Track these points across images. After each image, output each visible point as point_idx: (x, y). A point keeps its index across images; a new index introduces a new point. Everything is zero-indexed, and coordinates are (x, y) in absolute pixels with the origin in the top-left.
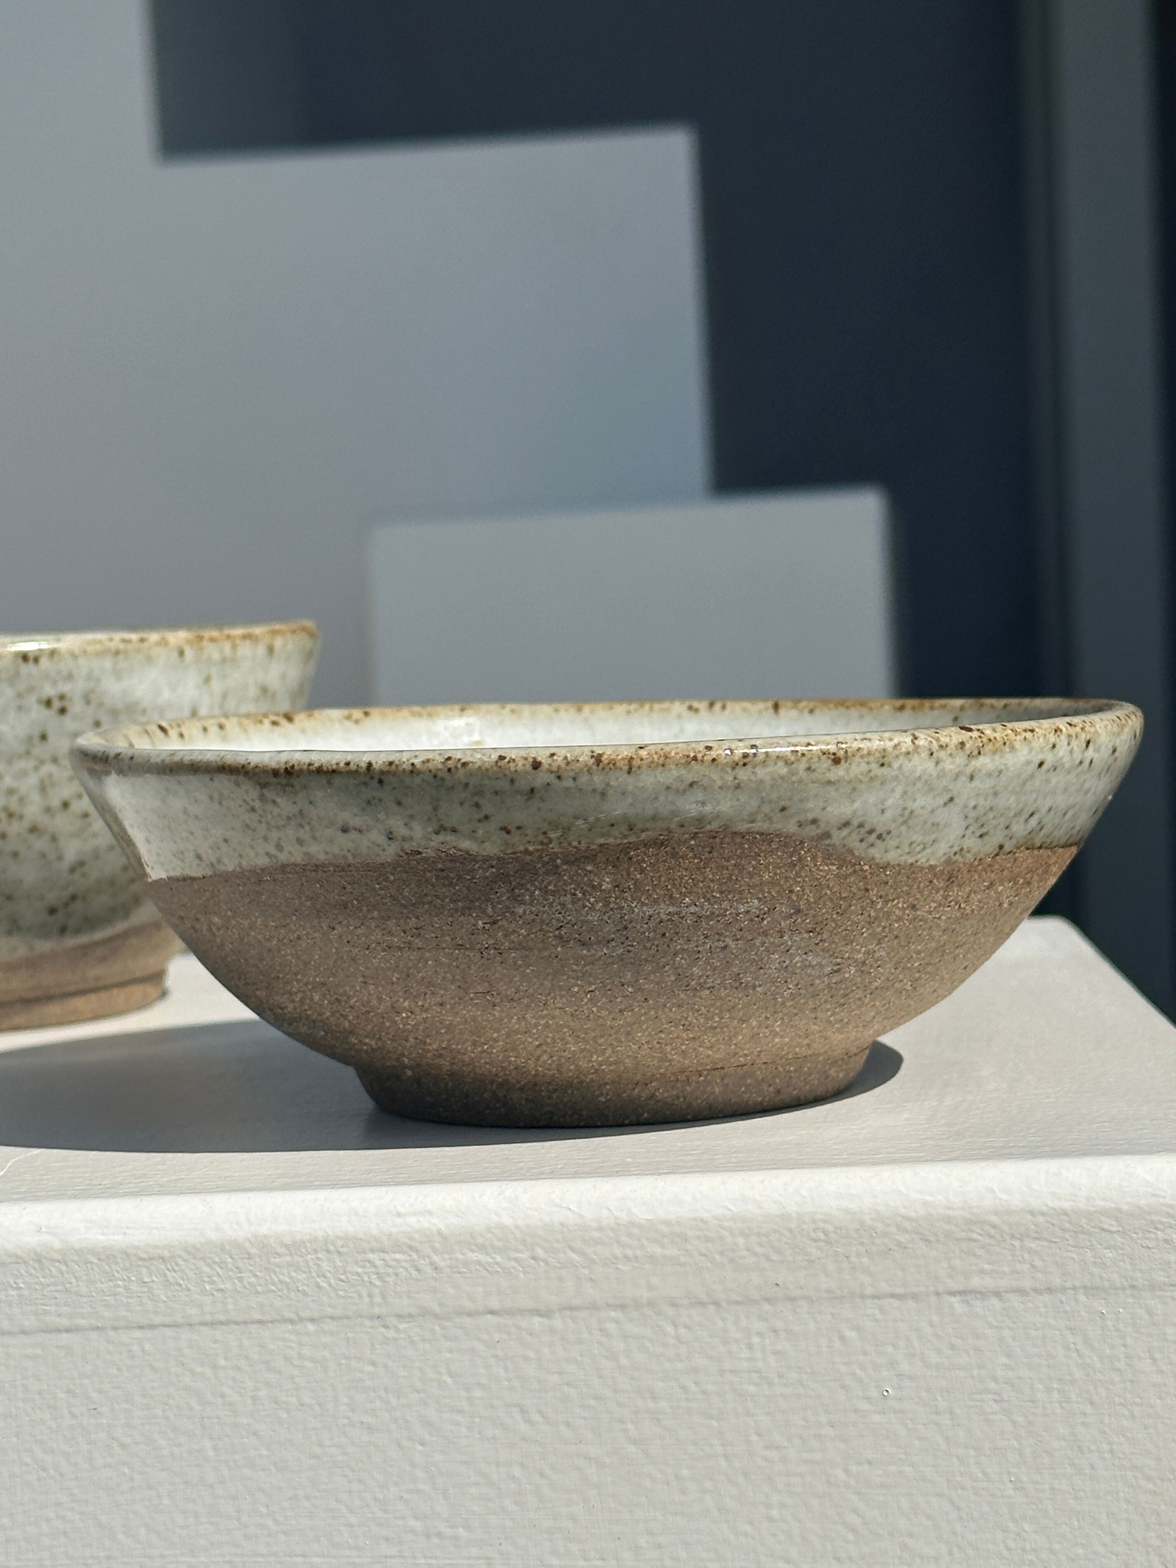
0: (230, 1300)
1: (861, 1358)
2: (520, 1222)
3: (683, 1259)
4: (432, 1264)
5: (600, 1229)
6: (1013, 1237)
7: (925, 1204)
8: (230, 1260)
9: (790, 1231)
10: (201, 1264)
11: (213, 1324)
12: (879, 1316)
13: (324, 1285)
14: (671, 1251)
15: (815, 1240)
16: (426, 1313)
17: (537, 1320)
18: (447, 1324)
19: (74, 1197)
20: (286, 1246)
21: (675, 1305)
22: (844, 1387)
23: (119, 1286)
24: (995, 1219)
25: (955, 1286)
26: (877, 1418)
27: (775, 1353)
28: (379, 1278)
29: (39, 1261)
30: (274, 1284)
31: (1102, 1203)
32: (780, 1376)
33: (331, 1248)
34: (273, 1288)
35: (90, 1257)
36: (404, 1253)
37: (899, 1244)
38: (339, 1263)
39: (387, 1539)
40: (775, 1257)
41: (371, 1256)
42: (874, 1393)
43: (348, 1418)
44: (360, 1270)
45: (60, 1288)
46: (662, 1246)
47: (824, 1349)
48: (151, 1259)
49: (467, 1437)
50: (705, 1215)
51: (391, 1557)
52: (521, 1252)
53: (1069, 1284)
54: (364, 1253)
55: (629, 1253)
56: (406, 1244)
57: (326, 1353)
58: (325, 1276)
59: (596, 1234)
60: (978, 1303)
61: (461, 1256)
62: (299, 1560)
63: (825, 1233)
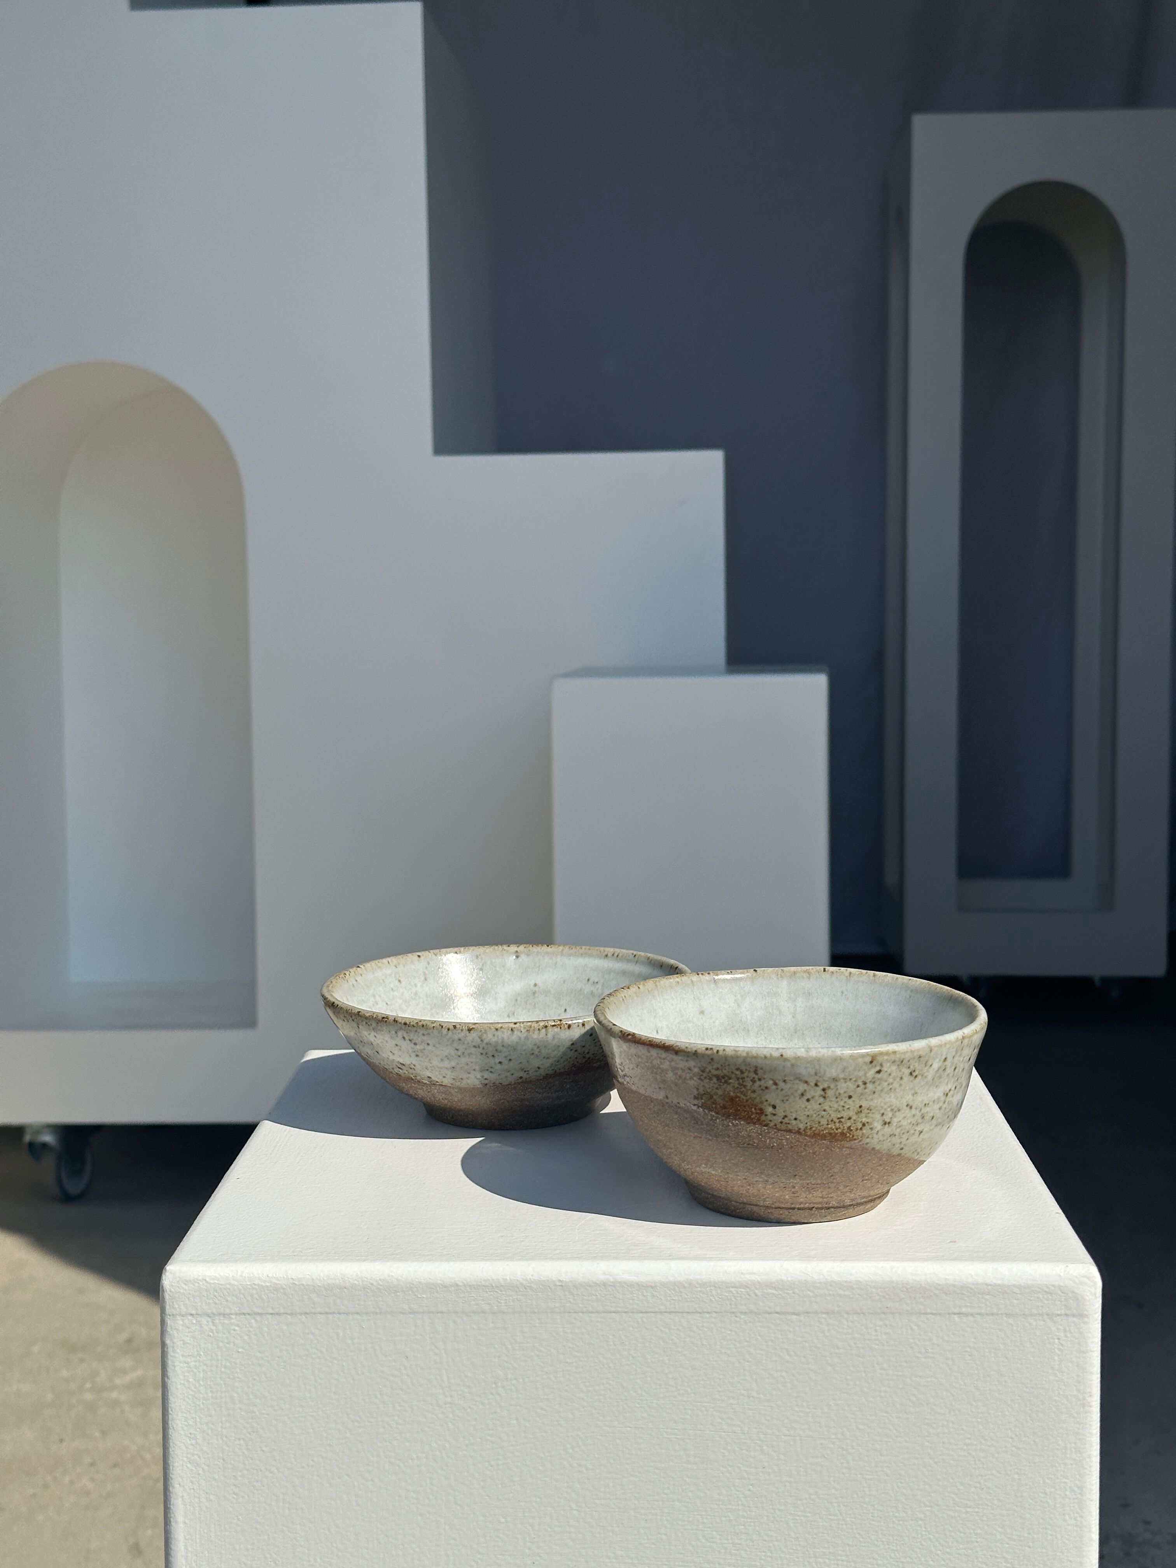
0: (677, 1304)
1: (919, 1337)
2: (789, 1279)
3: (851, 1296)
4: (755, 1293)
5: (820, 1283)
6: (979, 1293)
7: (946, 1279)
8: (677, 1289)
9: (893, 1287)
10: (666, 1289)
11: (670, 1312)
12: (926, 1321)
13: (713, 1299)
14: (847, 1293)
15: (903, 1291)
16: (751, 1312)
17: (794, 1317)
18: (760, 1316)
19: (615, 1258)
20: (700, 1284)
21: (848, 1313)
22: (912, 1348)
23: (634, 1296)
24: (973, 1287)
25: (956, 1311)
26: (923, 1360)
27: (886, 1333)
28: (735, 1299)
29: (604, 1285)
30: (694, 1298)
31: (1014, 1283)
32: (887, 1342)
33: (716, 1286)
34: (693, 1300)
35: (624, 1285)
36: (744, 1289)
37: (935, 1294)
38: (719, 1292)
39: (733, 1398)
40: (887, 1297)
41: (731, 1289)
42: (923, 1351)
43: (719, 1350)
44: (727, 1294)
45: (612, 1296)
46: (844, 1291)
47: (905, 1333)
48: (647, 1287)
49: (765, 1360)
50: (860, 1279)
51: (735, 1404)
52: (790, 1291)
53: (1000, 1312)
54: (729, 1288)
55: (831, 1292)
56: (746, 1286)
57: (712, 1325)
58: (713, 1296)
59: (818, 1285)
60: (965, 1318)
61: (765, 1291)
62: (699, 1404)
63: (907, 1289)
